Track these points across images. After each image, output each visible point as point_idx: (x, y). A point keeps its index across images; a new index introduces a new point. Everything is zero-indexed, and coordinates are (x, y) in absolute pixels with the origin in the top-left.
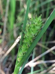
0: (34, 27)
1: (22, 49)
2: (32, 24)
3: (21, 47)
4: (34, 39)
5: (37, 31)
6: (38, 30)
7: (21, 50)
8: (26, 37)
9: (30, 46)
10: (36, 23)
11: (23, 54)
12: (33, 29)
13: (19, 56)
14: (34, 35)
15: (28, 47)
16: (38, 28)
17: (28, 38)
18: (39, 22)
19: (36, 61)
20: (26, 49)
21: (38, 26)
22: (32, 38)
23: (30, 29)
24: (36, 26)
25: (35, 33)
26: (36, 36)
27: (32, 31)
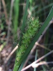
0: (32, 29)
1: (21, 49)
2: (30, 25)
3: (20, 47)
4: (32, 40)
5: (34, 33)
6: (36, 31)
7: (19, 50)
8: (24, 38)
9: (28, 46)
10: (34, 25)
11: (22, 54)
12: (31, 31)
13: (18, 56)
14: (32, 36)
15: (26, 48)
16: (35, 29)
17: (26, 39)
18: (36, 24)
19: (39, 62)
20: (24, 50)
21: (35, 27)
22: (30, 39)
23: (28, 30)
24: (34, 27)
25: (33, 34)
26: (34, 37)
27: (30, 33)
